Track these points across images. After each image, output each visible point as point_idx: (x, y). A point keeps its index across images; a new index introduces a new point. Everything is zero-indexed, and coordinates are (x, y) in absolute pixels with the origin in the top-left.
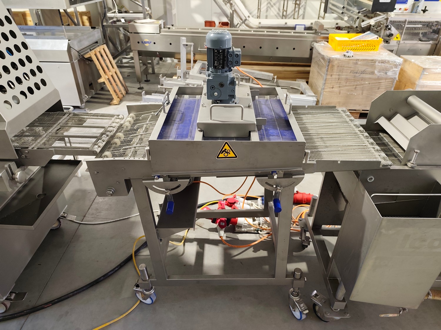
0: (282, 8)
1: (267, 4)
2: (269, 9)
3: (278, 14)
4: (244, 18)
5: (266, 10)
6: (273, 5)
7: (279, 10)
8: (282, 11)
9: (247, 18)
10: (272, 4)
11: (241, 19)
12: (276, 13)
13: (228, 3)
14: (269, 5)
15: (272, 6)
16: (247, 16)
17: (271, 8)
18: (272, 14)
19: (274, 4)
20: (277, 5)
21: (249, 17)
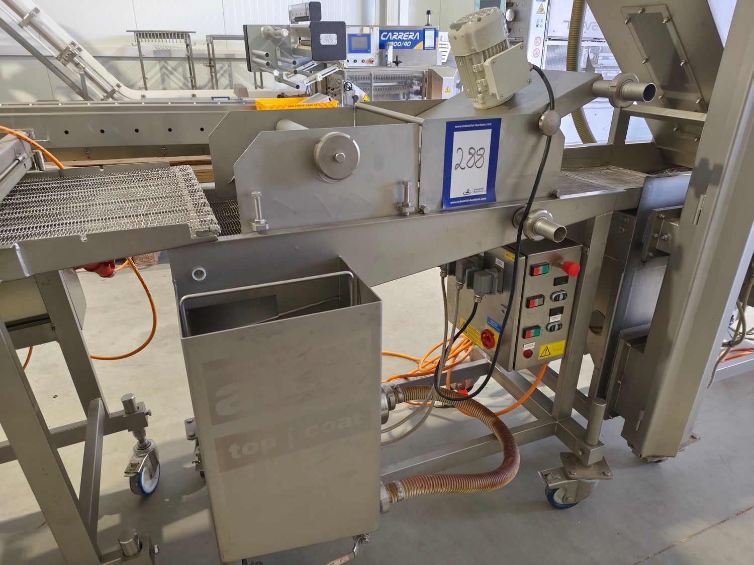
0: (189, 75)
1: (161, 69)
2: (166, 78)
3: (184, 84)
4: (109, 89)
5: (160, 80)
6: (173, 71)
7: (185, 78)
8: (190, 80)
9: (116, 88)
10: (170, 68)
11: (105, 91)
12: (181, 85)
13: (68, 62)
14: (164, 71)
15: (171, 73)
16: (114, 84)
17: (169, 75)
18: (173, 85)
19: (175, 69)
20: (180, 70)
21: (118, 86)
